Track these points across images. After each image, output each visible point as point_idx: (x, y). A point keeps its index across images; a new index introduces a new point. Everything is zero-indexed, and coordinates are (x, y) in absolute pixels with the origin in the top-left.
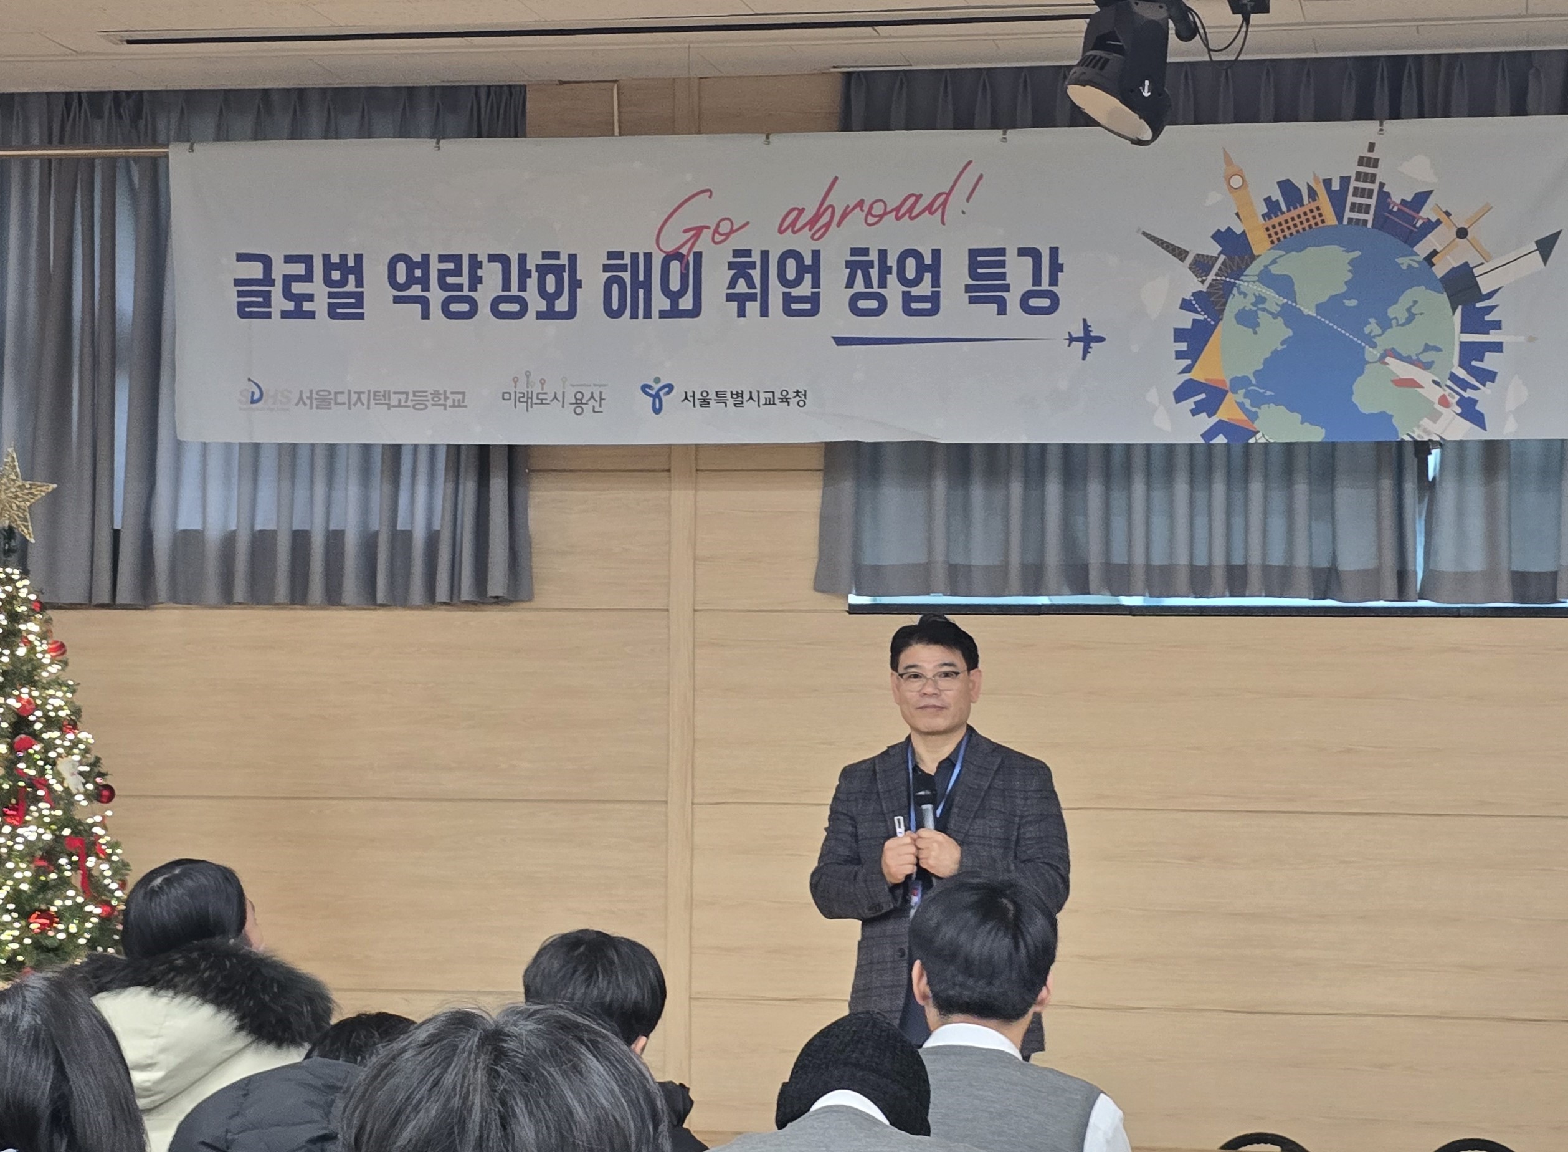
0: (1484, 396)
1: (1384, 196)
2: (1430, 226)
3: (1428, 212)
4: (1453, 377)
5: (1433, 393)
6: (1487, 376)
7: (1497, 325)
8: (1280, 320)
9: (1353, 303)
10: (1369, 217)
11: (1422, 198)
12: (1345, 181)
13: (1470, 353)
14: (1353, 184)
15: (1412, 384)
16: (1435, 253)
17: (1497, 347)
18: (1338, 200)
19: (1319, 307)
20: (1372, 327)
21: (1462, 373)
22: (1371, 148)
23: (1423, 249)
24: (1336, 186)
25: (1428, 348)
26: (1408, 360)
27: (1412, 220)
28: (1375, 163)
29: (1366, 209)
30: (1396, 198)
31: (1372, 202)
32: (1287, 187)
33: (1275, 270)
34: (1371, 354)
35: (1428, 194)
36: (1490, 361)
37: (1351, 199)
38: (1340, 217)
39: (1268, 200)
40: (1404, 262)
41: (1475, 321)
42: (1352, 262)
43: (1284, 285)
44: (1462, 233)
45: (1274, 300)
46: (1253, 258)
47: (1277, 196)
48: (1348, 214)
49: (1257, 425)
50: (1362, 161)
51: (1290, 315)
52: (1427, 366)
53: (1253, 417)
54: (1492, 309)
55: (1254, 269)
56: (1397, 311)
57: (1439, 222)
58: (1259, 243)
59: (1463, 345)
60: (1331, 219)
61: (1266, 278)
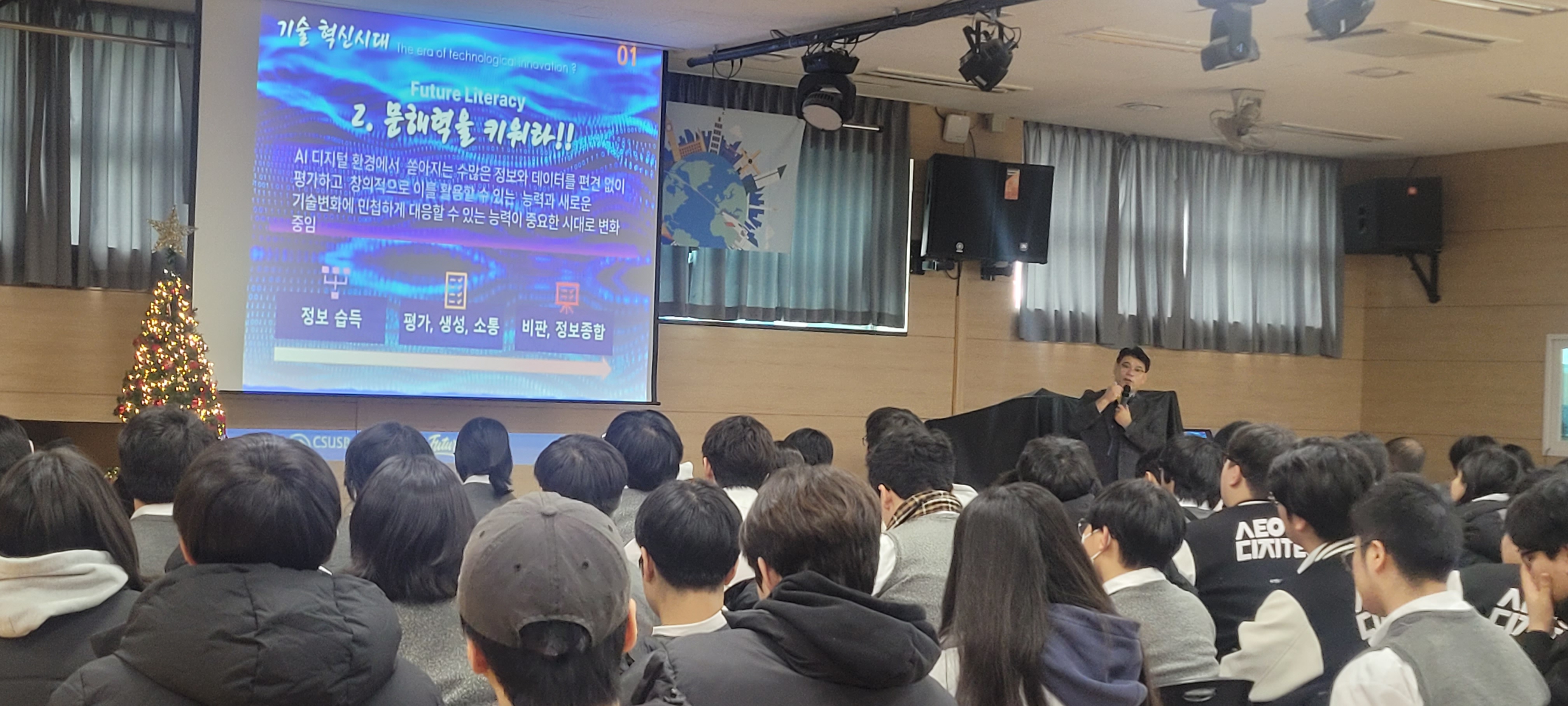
0: (757, 232)
1: (724, 142)
2: (740, 157)
3: (739, 151)
4: (746, 223)
5: (739, 230)
6: (758, 224)
7: (762, 202)
8: (683, 192)
9: (710, 187)
10: (718, 150)
11: (738, 144)
12: (710, 133)
13: (753, 213)
14: (713, 135)
15: (732, 225)
16: (740, 169)
17: (762, 212)
18: (707, 140)
19: (699, 188)
20: (717, 198)
21: (749, 222)
22: (720, 120)
23: (737, 166)
24: (706, 135)
25: (738, 210)
26: (730, 214)
27: (734, 153)
28: (721, 126)
29: (716, 146)
30: (728, 143)
31: (719, 144)
32: (687, 132)
33: (683, 169)
34: (717, 210)
35: (739, 143)
36: (759, 218)
37: (711, 141)
38: (707, 147)
39: (681, 138)
40: (730, 171)
41: (755, 200)
42: (712, 169)
43: (685, 176)
44: (750, 161)
45: (681, 182)
46: (674, 163)
47: (684, 136)
48: (710, 148)
49: (674, 238)
50: (716, 125)
51: (688, 190)
52: (737, 217)
53: (672, 233)
54: (761, 195)
55: (675, 167)
56: (726, 192)
57: (742, 156)
58: (677, 157)
59: (751, 210)
60: (704, 149)
61: (679, 172)
